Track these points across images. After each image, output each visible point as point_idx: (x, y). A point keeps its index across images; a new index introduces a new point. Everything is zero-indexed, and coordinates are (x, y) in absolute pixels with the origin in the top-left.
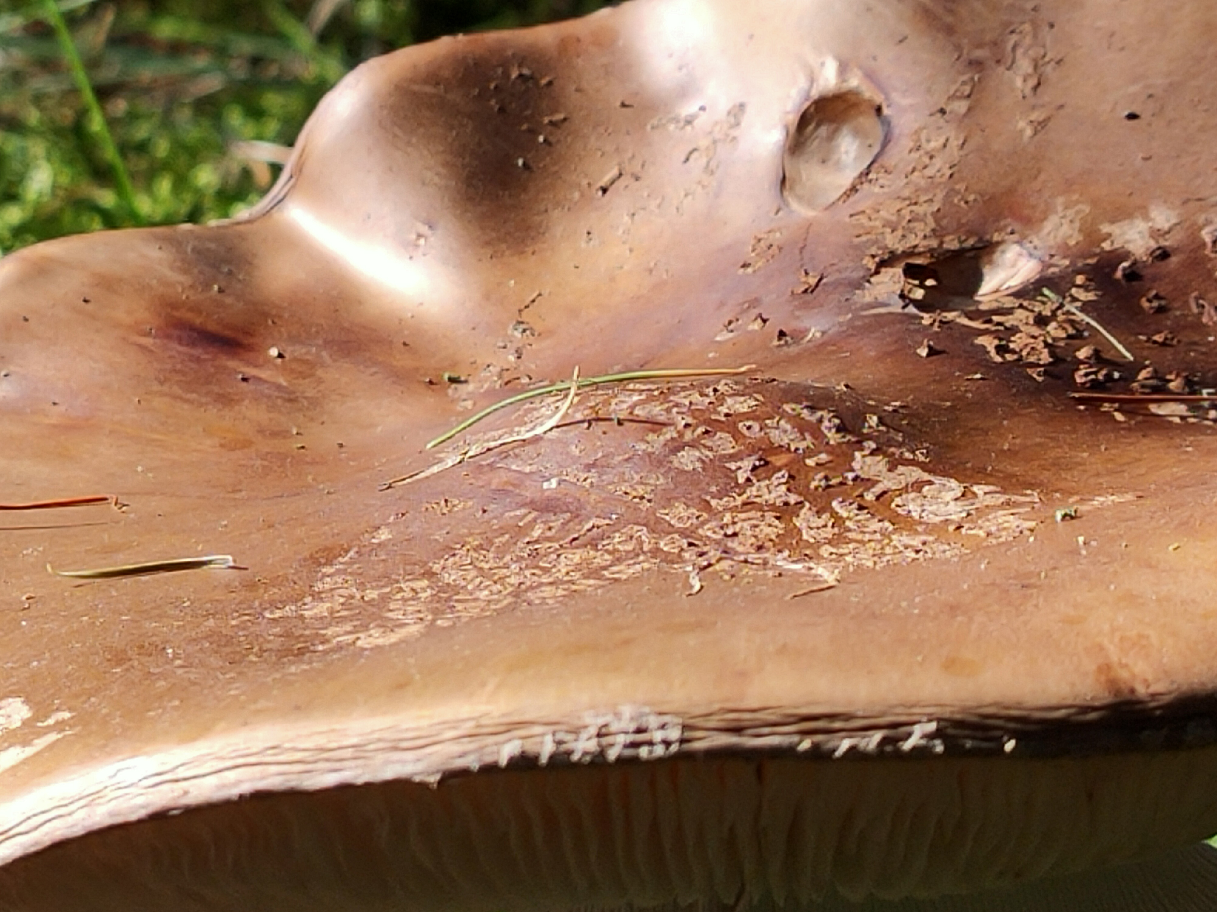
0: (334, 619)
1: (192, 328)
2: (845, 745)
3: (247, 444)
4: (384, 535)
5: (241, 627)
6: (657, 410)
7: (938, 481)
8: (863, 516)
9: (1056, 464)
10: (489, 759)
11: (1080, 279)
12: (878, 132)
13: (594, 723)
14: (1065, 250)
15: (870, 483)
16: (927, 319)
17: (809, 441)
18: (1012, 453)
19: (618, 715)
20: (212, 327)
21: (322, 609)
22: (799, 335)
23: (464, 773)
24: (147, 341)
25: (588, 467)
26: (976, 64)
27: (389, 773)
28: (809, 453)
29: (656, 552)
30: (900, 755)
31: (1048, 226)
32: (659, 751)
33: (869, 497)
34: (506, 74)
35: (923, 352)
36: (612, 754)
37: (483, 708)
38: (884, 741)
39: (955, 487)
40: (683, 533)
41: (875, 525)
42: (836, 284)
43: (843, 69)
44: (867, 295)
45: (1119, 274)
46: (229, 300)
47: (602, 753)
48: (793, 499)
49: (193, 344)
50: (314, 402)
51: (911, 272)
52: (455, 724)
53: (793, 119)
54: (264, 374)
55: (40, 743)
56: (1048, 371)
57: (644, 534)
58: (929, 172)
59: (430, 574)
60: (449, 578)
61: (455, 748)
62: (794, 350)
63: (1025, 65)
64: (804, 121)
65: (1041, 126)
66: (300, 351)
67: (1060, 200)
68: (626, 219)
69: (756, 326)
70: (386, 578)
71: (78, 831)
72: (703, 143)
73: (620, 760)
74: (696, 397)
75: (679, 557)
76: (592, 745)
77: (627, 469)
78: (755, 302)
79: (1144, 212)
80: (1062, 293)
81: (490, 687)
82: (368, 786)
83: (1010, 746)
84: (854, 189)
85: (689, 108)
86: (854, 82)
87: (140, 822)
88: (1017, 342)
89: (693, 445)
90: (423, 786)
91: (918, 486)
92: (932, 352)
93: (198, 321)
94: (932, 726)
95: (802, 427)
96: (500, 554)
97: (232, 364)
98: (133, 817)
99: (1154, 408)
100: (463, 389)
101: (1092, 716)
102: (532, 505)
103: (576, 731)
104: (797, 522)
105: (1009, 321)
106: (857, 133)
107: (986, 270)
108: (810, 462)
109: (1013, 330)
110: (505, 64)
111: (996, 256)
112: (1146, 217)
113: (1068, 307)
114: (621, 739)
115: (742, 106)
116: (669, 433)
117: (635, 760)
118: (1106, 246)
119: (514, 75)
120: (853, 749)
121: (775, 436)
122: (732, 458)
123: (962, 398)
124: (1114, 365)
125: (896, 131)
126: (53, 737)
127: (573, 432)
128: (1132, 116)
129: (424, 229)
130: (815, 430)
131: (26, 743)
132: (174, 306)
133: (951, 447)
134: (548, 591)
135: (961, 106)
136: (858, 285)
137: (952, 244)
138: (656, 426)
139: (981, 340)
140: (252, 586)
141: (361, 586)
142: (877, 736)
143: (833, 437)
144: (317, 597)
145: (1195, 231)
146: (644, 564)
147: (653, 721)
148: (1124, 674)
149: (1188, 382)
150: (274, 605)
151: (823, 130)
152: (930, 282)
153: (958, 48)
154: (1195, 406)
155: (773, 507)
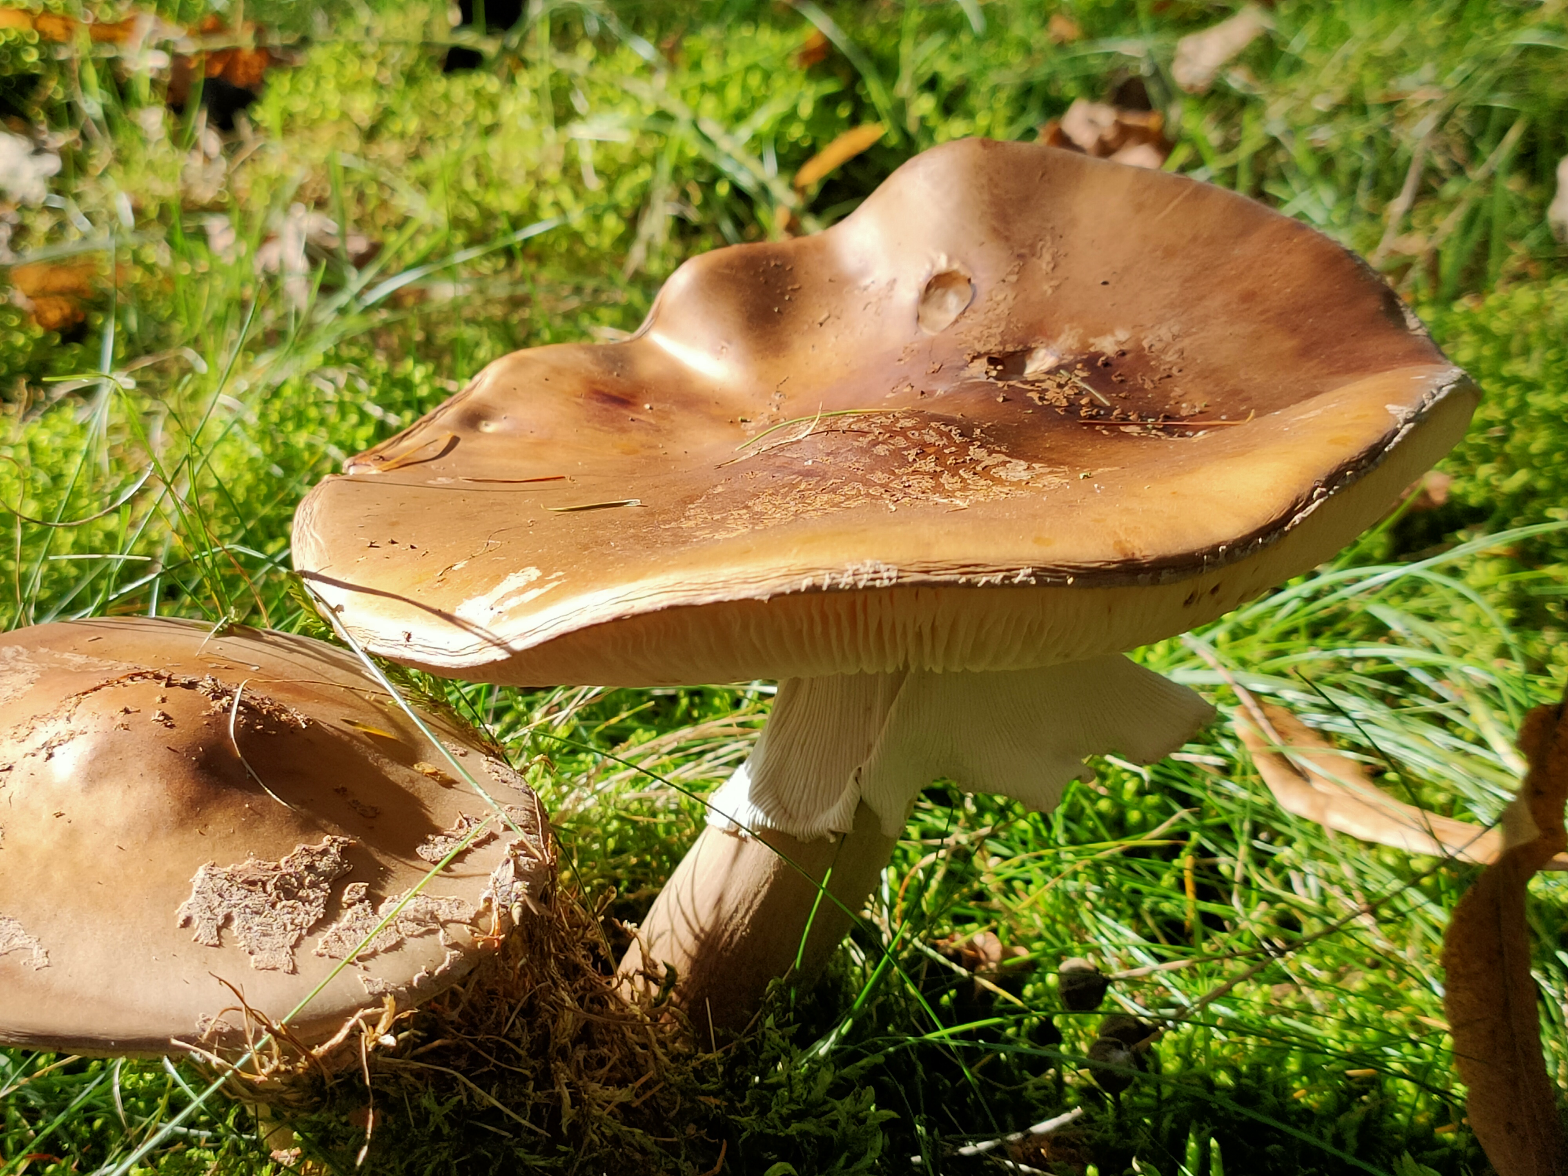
0: (697, 527)
1: (604, 394)
2: (984, 580)
3: (634, 452)
4: (720, 489)
5: (650, 532)
6: (864, 426)
7: (1014, 461)
8: (976, 477)
9: (1075, 454)
10: (796, 587)
11: (1079, 366)
12: (969, 293)
13: (851, 569)
14: (1070, 351)
15: (978, 462)
16: (1000, 384)
17: (945, 441)
18: (1051, 449)
19: (864, 565)
20: (614, 393)
21: (691, 524)
22: (932, 393)
23: (783, 594)
24: (580, 401)
25: (828, 454)
26: (1021, 256)
27: (742, 595)
28: (945, 446)
29: (868, 495)
30: (1012, 585)
31: (1061, 339)
32: (886, 583)
33: (979, 468)
34: (768, 264)
35: (1000, 400)
36: (861, 585)
37: (792, 561)
38: (1005, 578)
39: (1023, 464)
40: (881, 485)
41: (982, 482)
42: (951, 368)
43: (950, 260)
44: (966, 373)
45: (1099, 363)
46: (622, 380)
47: (855, 584)
48: (938, 469)
49: (604, 402)
50: (670, 432)
51: (993, 361)
52: (777, 569)
53: (923, 287)
54: (642, 417)
55: (549, 586)
56: (1067, 409)
57: (861, 486)
58: (997, 312)
59: (747, 507)
60: (756, 509)
61: (777, 582)
62: (929, 400)
63: (1047, 257)
64: (929, 287)
65: (1057, 288)
66: (661, 406)
67: (1067, 327)
68: (833, 339)
69: (908, 389)
70: (724, 509)
71: (574, 627)
72: (874, 299)
73: (865, 587)
74: (883, 419)
75: (881, 497)
76: (850, 580)
77: (850, 456)
78: (906, 378)
79: (1111, 332)
80: (1071, 372)
81: (795, 551)
82: (731, 602)
83: (1070, 581)
84: (956, 321)
85: (867, 281)
86: (956, 266)
87: (608, 623)
88: (1048, 396)
89: (883, 443)
90: (760, 602)
91: (1004, 463)
92: (1005, 400)
93: (606, 390)
94: (1030, 571)
95: (941, 434)
96: (785, 496)
97: (625, 412)
98: (604, 620)
99: (1122, 428)
100: (749, 426)
101: (1113, 566)
102: (799, 473)
103: (842, 573)
104: (942, 481)
105: (1044, 386)
106: (958, 293)
107: (1028, 362)
108: (947, 451)
109: (1046, 390)
110: (768, 258)
111: (1034, 355)
112: (1113, 335)
113: (1074, 379)
114: (865, 576)
115: (894, 281)
116: (871, 437)
117: (873, 587)
118: (1092, 349)
119: (773, 264)
120: (988, 582)
121: (927, 438)
122: (905, 449)
123: (1023, 422)
124: (1101, 407)
125: (979, 292)
126: (555, 584)
127: (819, 437)
128: (1105, 283)
129: (724, 344)
130: (948, 435)
131: (541, 586)
132: (593, 382)
133: (1019, 445)
134: (813, 513)
135: (1014, 278)
136: (961, 368)
137: (1010, 348)
138: (863, 433)
139: (1029, 394)
140: (652, 514)
141: (710, 513)
142: (1001, 576)
143: (958, 439)
144: (688, 518)
145: (1139, 342)
146: (862, 501)
147: (882, 568)
148: (1129, 546)
149: (1140, 417)
150: (665, 522)
151: (939, 292)
152: (999, 367)
153: (1011, 248)
154: (1144, 427)
155: (928, 473)
